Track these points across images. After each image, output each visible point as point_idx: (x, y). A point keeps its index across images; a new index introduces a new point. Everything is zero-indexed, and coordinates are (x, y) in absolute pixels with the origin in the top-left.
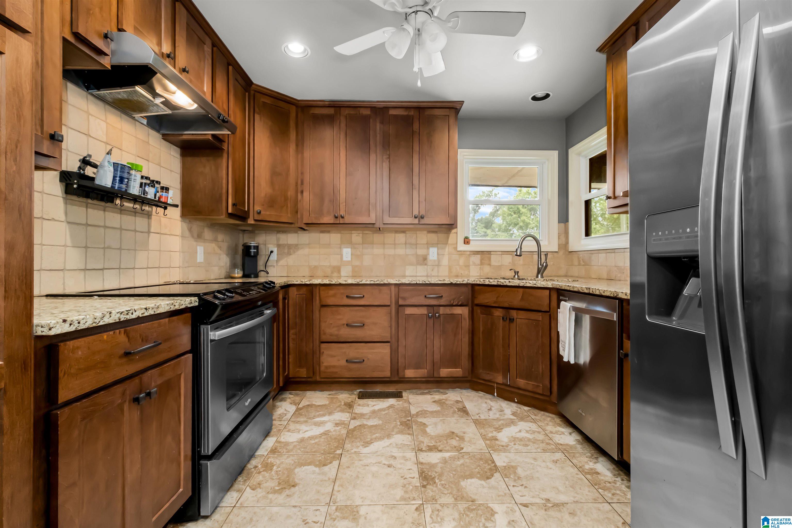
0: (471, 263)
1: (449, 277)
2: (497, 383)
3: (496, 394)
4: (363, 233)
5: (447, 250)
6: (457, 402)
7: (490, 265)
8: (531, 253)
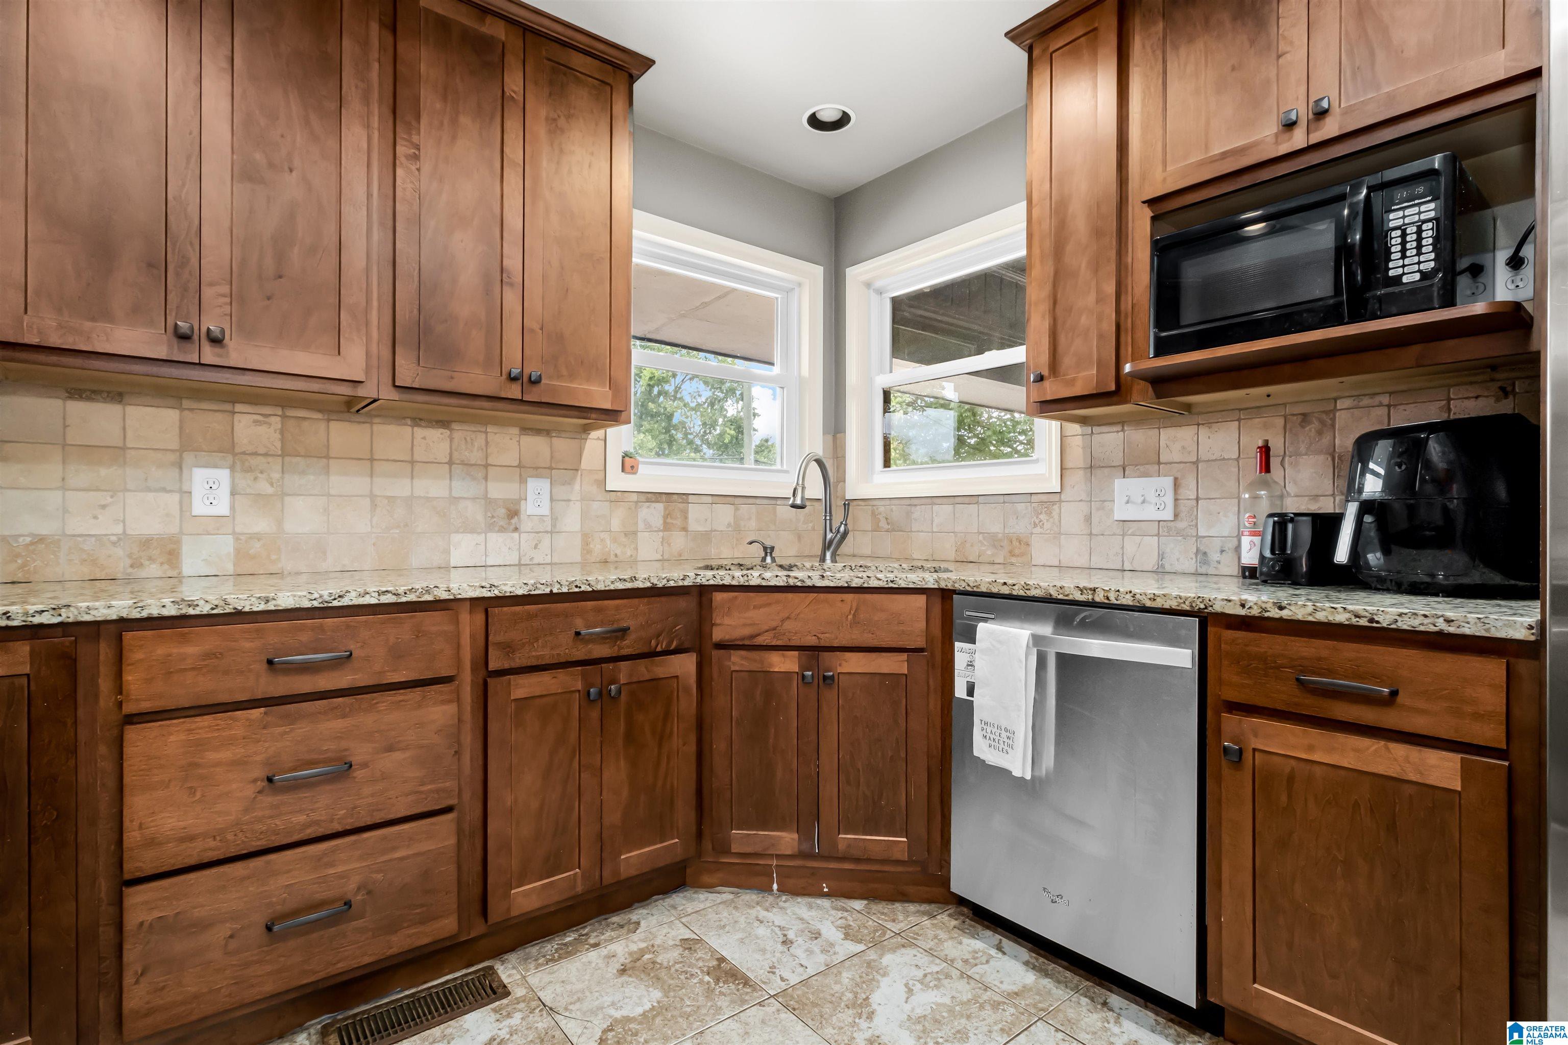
0: (641, 526)
1: (584, 565)
2: (778, 857)
3: (775, 886)
4: (284, 417)
5: (577, 487)
6: (689, 945)
7: (685, 529)
8: (773, 502)
